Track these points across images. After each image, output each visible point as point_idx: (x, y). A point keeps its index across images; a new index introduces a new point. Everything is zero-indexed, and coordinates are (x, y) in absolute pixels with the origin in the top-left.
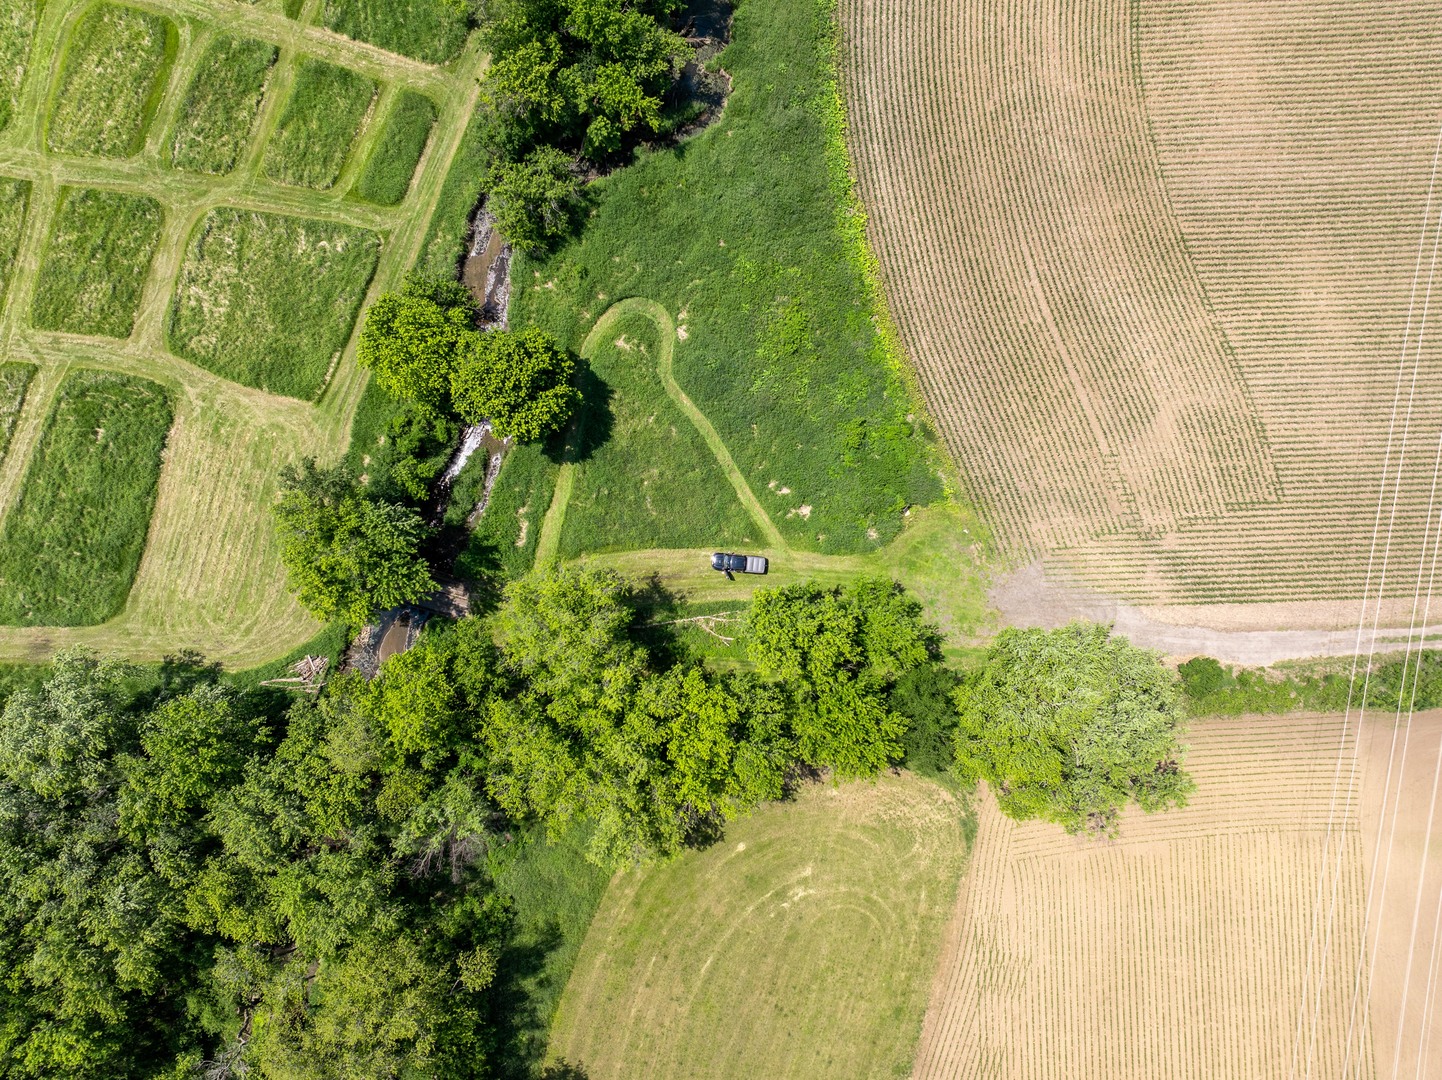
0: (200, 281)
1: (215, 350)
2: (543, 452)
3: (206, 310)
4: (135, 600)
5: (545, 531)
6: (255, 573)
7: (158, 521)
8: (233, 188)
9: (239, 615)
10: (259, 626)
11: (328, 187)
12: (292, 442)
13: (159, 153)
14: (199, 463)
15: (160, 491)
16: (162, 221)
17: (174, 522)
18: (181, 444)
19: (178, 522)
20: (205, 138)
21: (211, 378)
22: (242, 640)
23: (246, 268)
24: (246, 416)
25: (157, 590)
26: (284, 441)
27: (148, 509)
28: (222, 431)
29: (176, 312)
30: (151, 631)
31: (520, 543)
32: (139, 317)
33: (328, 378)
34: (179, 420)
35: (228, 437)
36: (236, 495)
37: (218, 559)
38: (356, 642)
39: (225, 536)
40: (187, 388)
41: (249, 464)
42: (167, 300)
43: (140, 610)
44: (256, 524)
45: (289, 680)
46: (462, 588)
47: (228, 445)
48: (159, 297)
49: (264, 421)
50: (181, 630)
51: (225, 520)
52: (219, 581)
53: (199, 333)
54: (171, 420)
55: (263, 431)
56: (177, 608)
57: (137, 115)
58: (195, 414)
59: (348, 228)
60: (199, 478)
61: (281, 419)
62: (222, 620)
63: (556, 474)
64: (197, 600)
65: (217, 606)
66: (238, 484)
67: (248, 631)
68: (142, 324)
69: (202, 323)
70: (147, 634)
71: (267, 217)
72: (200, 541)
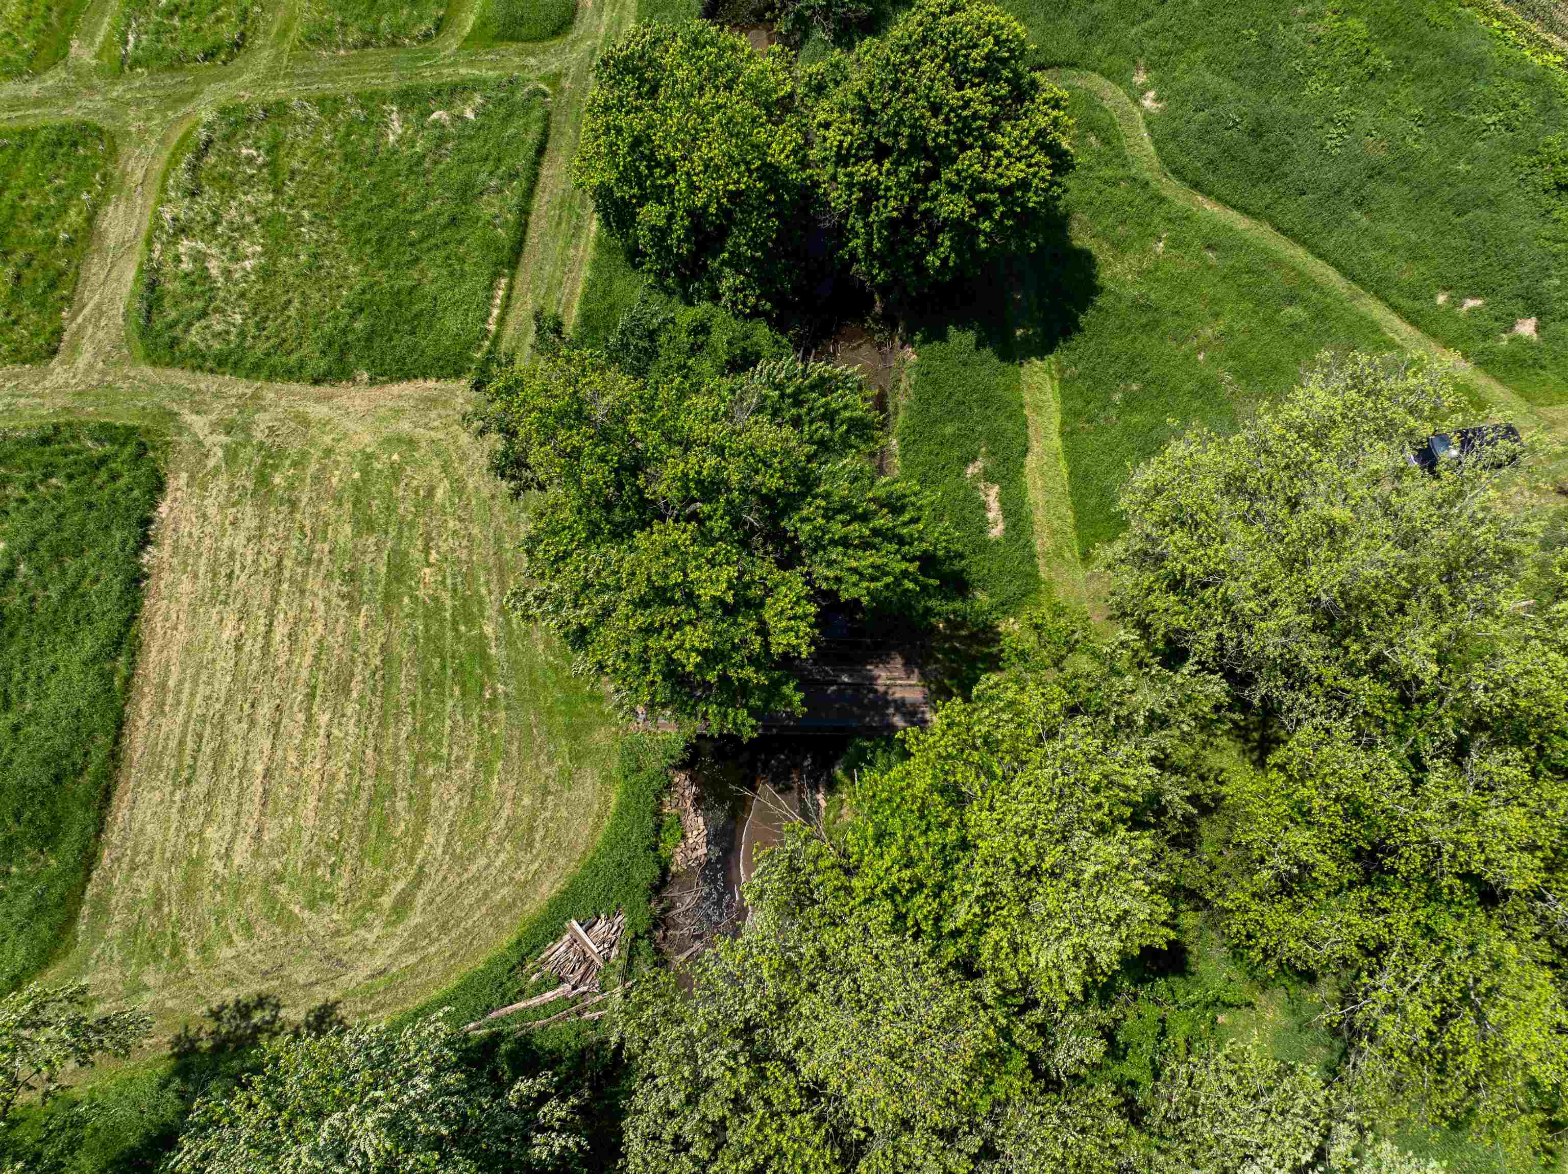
0: (198, 229)
1: (242, 334)
2: (980, 344)
3: (214, 272)
4: (101, 908)
5: (1035, 496)
6: (396, 761)
7: (145, 706)
8: (247, 77)
9: (372, 873)
10: (427, 887)
11: (427, 36)
12: (436, 463)
13: (98, 56)
14: (232, 555)
15: (145, 637)
16: (113, 153)
17: (185, 697)
18: (185, 528)
19: (193, 695)
20: (183, 18)
21: (242, 387)
22: (389, 936)
23: (290, 189)
24: (328, 439)
25: (153, 869)
26: (422, 466)
27: (117, 682)
28: (277, 479)
29: (152, 286)
30: (150, 978)
31: (996, 532)
32: (73, 318)
33: (493, 328)
34: (178, 482)
35: (291, 487)
36: (327, 601)
37: (302, 752)
38: (678, 864)
39: (311, 696)
40: (189, 417)
41: (348, 529)
42: (131, 274)
43: (115, 931)
44: (383, 646)
45: (536, 1001)
46: (898, 662)
47: (293, 505)
48: (114, 274)
49: (367, 439)
50: (229, 952)
51: (308, 660)
52: (312, 801)
53: (204, 314)
54: (158, 487)
55: (369, 457)
56: (208, 899)
57: (49, 9)
58: (211, 463)
59: (477, 85)
60: (235, 586)
61: (405, 426)
62: (332, 898)
63: (1014, 385)
64: (261, 866)
65: (314, 865)
66: (329, 575)
67: (403, 905)
68: (81, 328)
69: (210, 294)
70: (138, 988)
71: (321, 102)
72: (253, 723)
